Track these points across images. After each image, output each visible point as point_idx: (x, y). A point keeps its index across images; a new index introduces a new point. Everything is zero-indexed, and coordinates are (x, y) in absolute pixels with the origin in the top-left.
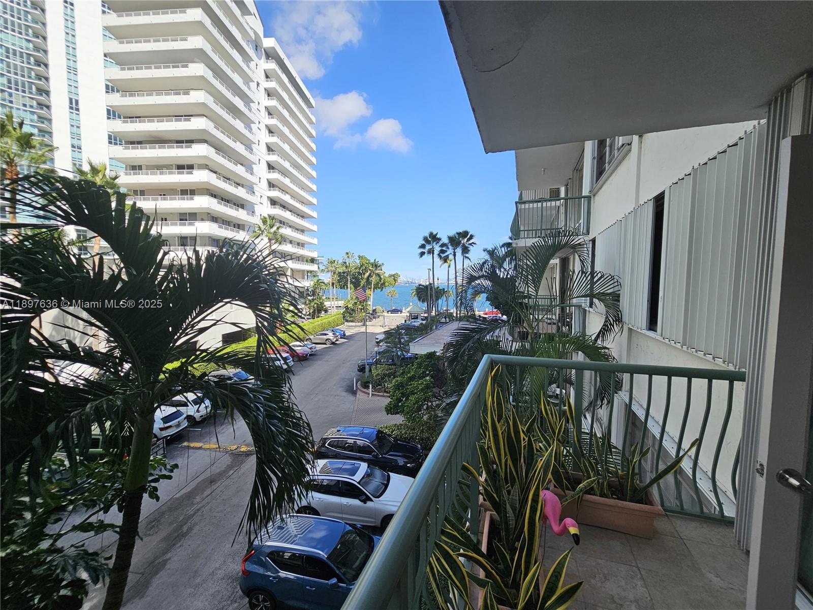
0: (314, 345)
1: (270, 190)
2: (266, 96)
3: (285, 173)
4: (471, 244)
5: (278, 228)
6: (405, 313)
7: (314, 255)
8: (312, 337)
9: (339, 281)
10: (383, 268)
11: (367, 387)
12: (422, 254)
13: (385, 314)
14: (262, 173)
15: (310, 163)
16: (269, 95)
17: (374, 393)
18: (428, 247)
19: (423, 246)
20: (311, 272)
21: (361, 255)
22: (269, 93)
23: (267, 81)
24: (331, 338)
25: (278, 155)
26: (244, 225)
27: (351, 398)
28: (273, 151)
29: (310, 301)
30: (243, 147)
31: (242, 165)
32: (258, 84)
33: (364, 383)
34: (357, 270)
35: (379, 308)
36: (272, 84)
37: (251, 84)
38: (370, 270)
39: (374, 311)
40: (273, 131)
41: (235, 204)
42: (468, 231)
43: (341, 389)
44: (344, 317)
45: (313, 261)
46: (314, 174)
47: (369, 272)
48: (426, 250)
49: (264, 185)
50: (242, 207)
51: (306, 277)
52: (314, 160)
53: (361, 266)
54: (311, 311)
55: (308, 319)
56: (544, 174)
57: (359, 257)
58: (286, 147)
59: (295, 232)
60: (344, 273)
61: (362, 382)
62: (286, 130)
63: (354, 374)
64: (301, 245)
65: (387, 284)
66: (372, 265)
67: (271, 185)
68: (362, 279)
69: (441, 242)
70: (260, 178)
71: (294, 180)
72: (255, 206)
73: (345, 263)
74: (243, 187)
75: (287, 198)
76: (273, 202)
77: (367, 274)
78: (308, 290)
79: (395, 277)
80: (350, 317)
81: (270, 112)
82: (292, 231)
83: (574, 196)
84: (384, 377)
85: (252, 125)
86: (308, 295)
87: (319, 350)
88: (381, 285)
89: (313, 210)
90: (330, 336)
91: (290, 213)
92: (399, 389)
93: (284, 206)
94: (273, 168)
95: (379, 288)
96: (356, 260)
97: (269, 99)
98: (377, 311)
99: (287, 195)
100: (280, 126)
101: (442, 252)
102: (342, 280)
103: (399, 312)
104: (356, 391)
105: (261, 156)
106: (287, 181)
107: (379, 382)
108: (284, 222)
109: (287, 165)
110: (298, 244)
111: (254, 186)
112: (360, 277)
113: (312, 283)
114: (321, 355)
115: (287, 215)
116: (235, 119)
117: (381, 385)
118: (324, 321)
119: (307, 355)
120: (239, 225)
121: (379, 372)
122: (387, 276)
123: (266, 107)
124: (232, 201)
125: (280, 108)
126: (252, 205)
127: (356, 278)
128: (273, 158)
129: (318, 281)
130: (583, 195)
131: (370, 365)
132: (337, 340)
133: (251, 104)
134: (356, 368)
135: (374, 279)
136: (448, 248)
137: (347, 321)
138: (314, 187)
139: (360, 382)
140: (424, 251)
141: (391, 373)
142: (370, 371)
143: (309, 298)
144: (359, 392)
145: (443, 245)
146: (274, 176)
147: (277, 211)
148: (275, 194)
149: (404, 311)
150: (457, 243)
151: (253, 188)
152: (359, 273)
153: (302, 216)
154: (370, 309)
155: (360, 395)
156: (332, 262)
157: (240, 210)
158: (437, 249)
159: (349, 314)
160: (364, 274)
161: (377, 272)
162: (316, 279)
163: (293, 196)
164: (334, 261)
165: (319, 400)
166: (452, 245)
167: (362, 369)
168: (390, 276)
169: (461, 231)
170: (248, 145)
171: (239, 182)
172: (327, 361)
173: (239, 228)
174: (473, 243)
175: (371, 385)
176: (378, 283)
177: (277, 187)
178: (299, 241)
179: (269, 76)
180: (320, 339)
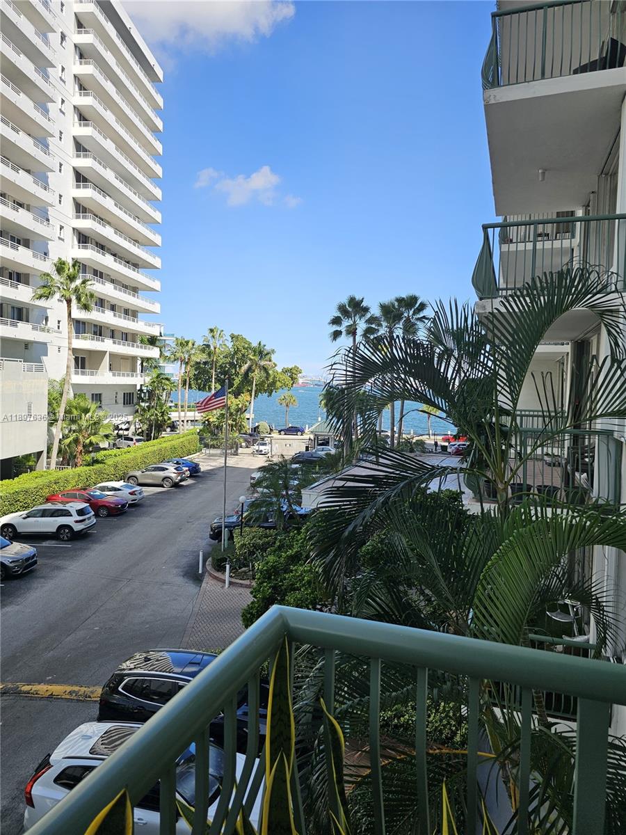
0: (138, 488)
1: (78, 217)
2: (77, 57)
3: (104, 189)
4: (420, 319)
5: (84, 282)
6: (308, 436)
7: (155, 331)
8: (138, 473)
9: (196, 377)
10: (273, 357)
11: (222, 569)
12: (336, 335)
13: (275, 435)
14: (64, 188)
15: (152, 176)
16: (81, 56)
17: (233, 580)
18: (346, 323)
19: (336, 321)
20: (148, 359)
21: (236, 334)
22: (82, 53)
23: (79, 33)
24: (173, 475)
25: (95, 159)
26: (27, 276)
27: (191, 588)
28: (85, 150)
29: (144, 410)
30: (30, 141)
31: (28, 171)
32: (63, 37)
33: (218, 560)
34: (228, 360)
35: (264, 426)
36: (86, 38)
37: (50, 35)
38: (251, 359)
39: (256, 429)
40: (87, 117)
41: (13, 239)
42: (417, 295)
43: (175, 571)
44: (201, 439)
45: (152, 341)
46: (158, 193)
47: (249, 363)
48: (343, 328)
49: (69, 208)
50: (27, 244)
51: (139, 367)
52: (159, 170)
53: (236, 353)
54: (145, 427)
55: (138, 441)
56: (543, 179)
57: (233, 337)
58: (109, 146)
59: (120, 290)
60: (205, 363)
61: (213, 559)
62: (110, 117)
63: (203, 542)
64: (131, 313)
65: (278, 384)
66: (255, 351)
67: (81, 208)
68: (237, 374)
69: (368, 316)
70: (61, 196)
71: (122, 202)
72: (49, 242)
73: (208, 346)
74: (28, 210)
75: (108, 232)
76: (83, 238)
77: (245, 367)
78: (141, 390)
79: (292, 373)
80: (212, 440)
81: (82, 85)
82: (115, 288)
83: (601, 214)
84: (254, 550)
85: (50, 105)
86: (140, 398)
87: (148, 498)
88: (268, 386)
89: (155, 254)
90: (171, 472)
91: (112, 258)
92: (269, 578)
93: (102, 246)
94: (85, 180)
95: (265, 391)
96: (226, 342)
97: (81, 64)
98: (261, 429)
99: (107, 227)
100: (100, 109)
101: (368, 331)
102: (200, 377)
103: (299, 433)
104: (202, 575)
105: (63, 158)
106: (108, 203)
107: (245, 559)
108: (101, 273)
109: (109, 175)
110: (126, 312)
111: (49, 208)
112: (233, 371)
113: (148, 379)
114: (151, 506)
115: (107, 261)
116: (18, 93)
117: (248, 566)
118: (164, 445)
119: (123, 506)
120: (18, 275)
121: (246, 541)
122: (280, 370)
123: (75, 76)
124: (7, 233)
125: (101, 79)
126: (45, 241)
127: (225, 373)
128: (84, 163)
129: (158, 376)
130: (618, 212)
131: (231, 527)
132: (181, 481)
133: (49, 69)
134: (209, 532)
135: (257, 375)
136: (380, 325)
137: (207, 446)
138: (158, 216)
139: (210, 559)
140: (339, 329)
141: (268, 543)
142: (231, 538)
143: (143, 404)
144: (207, 579)
145: (372, 320)
146: (86, 193)
147: (88, 254)
148: (86, 224)
149: (306, 431)
150: (395, 316)
151: (46, 212)
152: (232, 365)
153: (135, 264)
154: (248, 427)
155: (208, 583)
156: (183, 344)
157: (21, 248)
158: (362, 326)
159: (210, 435)
160: (240, 367)
161: (262, 363)
162: (154, 373)
163: (120, 229)
164: (187, 342)
165: (131, 593)
166: (387, 320)
167: (216, 535)
168: (285, 371)
169: (404, 296)
170: (42, 139)
171: (21, 200)
172: (160, 517)
173: (18, 280)
174: (424, 317)
175: (228, 566)
176: (263, 381)
177: (91, 212)
178: (127, 307)
179: (85, 25)
180: (153, 477)
